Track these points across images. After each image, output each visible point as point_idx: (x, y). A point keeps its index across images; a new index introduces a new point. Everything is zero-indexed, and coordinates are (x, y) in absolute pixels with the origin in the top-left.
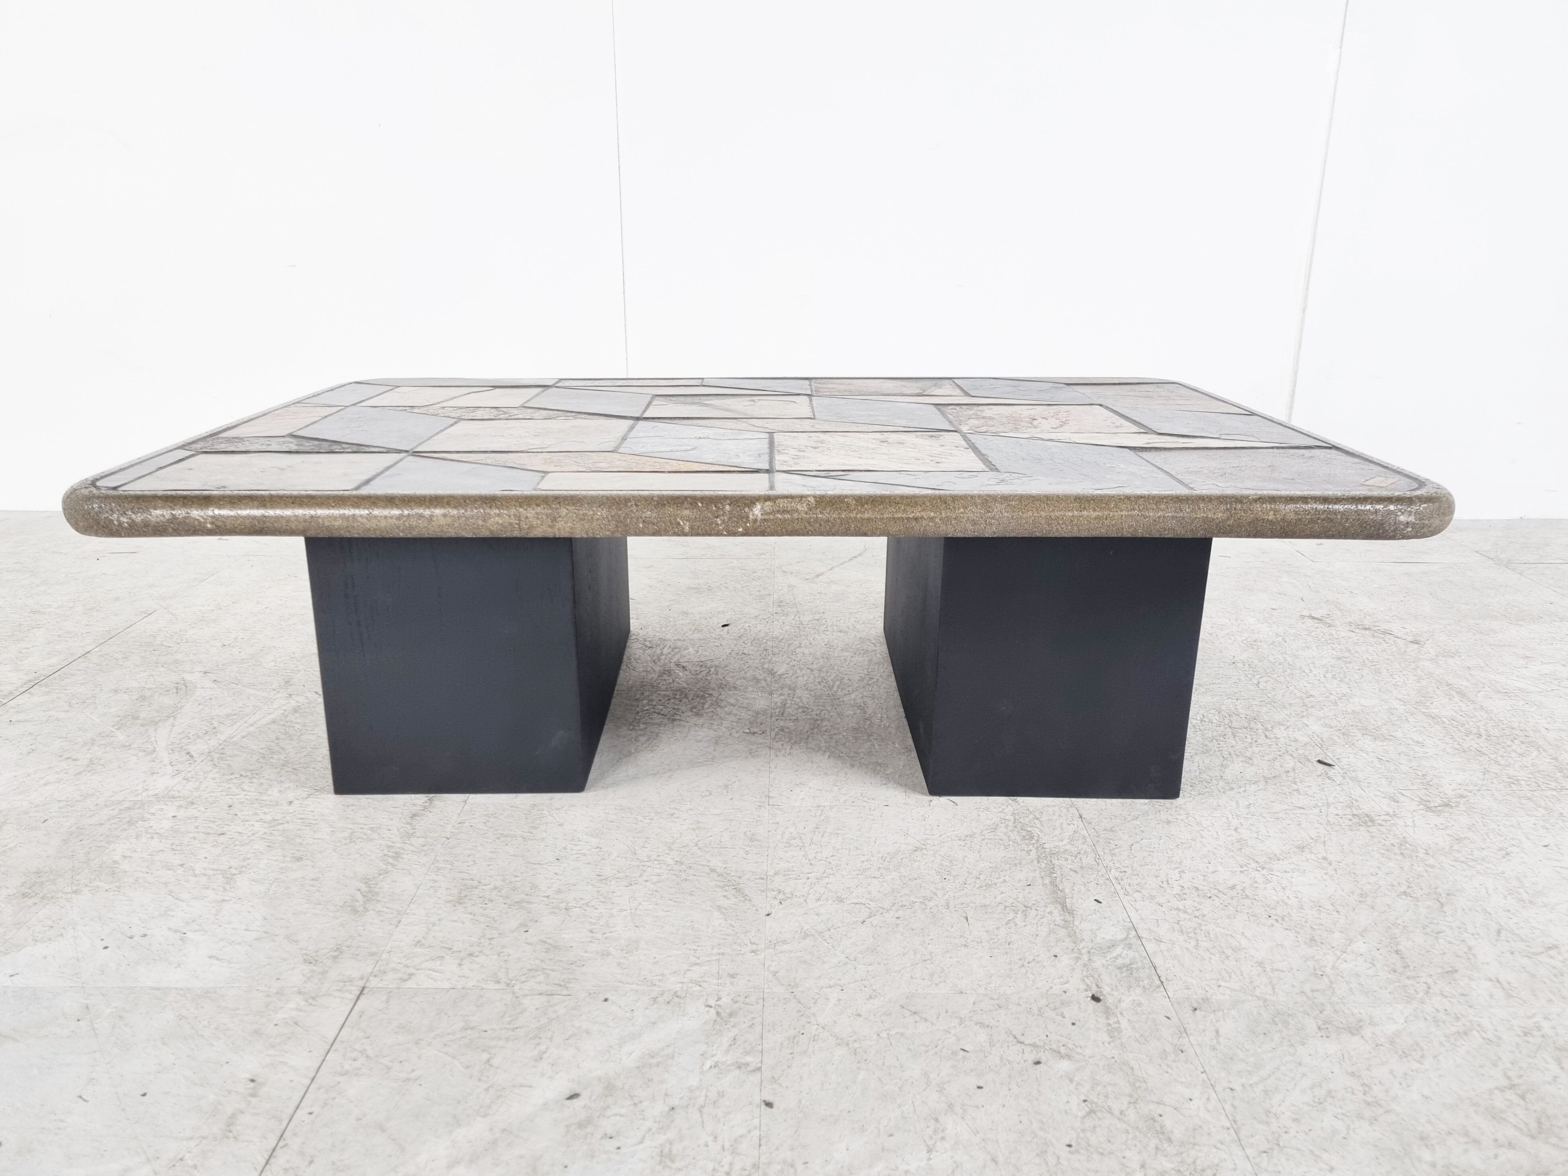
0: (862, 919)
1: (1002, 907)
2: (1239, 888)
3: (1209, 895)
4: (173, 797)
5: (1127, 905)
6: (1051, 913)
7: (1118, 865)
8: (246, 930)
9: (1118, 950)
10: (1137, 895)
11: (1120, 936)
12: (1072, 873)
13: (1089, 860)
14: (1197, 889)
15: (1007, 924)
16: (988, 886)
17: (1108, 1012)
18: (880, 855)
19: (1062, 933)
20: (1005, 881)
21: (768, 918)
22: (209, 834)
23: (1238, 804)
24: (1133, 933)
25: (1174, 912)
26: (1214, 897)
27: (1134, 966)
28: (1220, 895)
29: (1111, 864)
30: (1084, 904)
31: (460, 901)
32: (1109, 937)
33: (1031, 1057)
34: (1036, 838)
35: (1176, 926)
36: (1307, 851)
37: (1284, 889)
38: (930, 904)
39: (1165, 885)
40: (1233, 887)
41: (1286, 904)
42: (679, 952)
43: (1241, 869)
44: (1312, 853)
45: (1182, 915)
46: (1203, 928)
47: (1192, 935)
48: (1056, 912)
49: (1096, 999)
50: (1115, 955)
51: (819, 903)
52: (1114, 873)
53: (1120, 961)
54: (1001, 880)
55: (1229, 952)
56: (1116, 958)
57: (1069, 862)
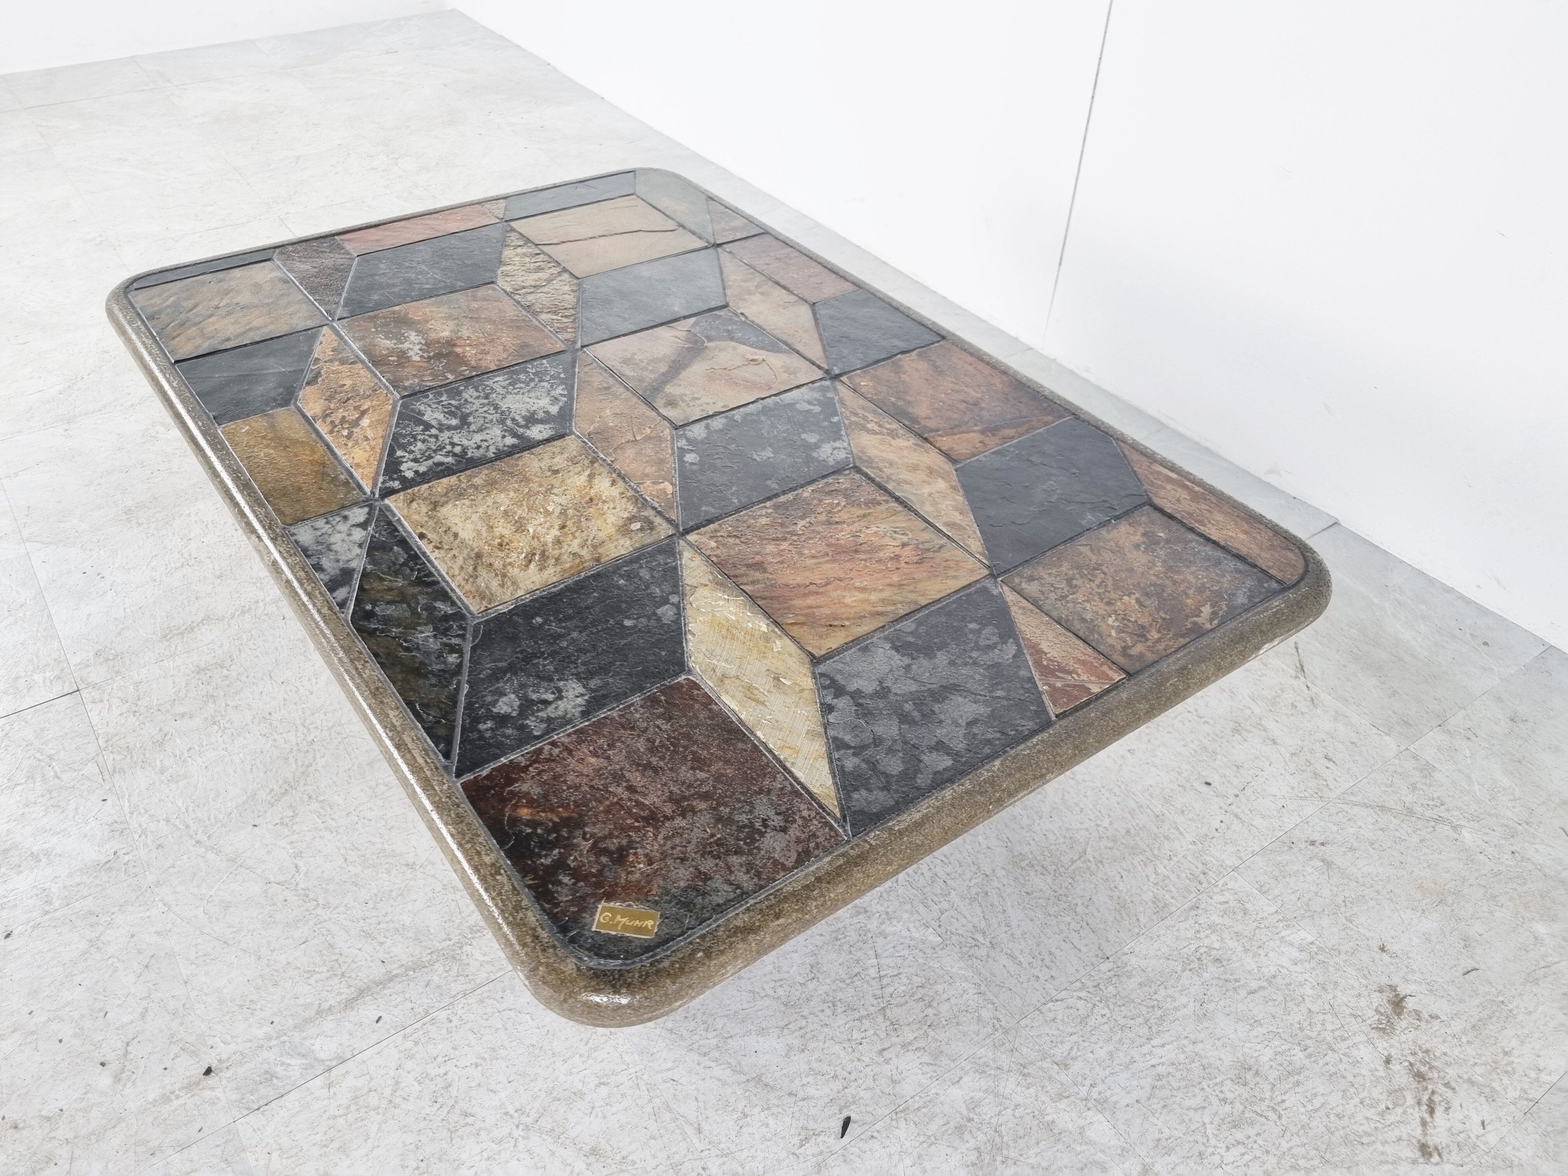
0: (272, 879)
1: (334, 958)
2: (470, 1120)
3: (440, 1100)
5: (385, 1043)
6: (341, 994)
7: (460, 1012)
9: (297, 1063)
10: (409, 1044)
11: (322, 1056)
12: (424, 984)
13: (457, 987)
14: (448, 1086)
15: (308, 972)
16: (368, 935)
17: (190, 1086)
18: (386, 847)
19: (311, 1013)
20: (382, 943)
21: (250, 827)
23: (669, 1069)
24: (335, 1063)
25: (390, 1082)
26: (438, 1105)
27: (275, 1081)
28: (445, 1110)
29: (461, 1005)
30: (368, 1011)
31: (199, 670)
32: (317, 1048)
33: (109, 1057)
34: (478, 935)
35: (366, 1090)
36: (592, 1159)
37: (488, 1159)
38: (319, 911)
39: (440, 1059)
40: (466, 1115)
41: (458, 1167)
42: (180, 805)
43: (512, 1112)
44: (589, 1165)
45: (387, 1092)
46: (372, 1113)
47: (353, 1107)
48: (343, 997)
49: (208, 1071)
50: (288, 1061)
51: (288, 846)
52: (443, 1015)
53: (279, 1070)
54: (382, 939)
55: (336, 1144)
56: (283, 1064)
57: (445, 974)
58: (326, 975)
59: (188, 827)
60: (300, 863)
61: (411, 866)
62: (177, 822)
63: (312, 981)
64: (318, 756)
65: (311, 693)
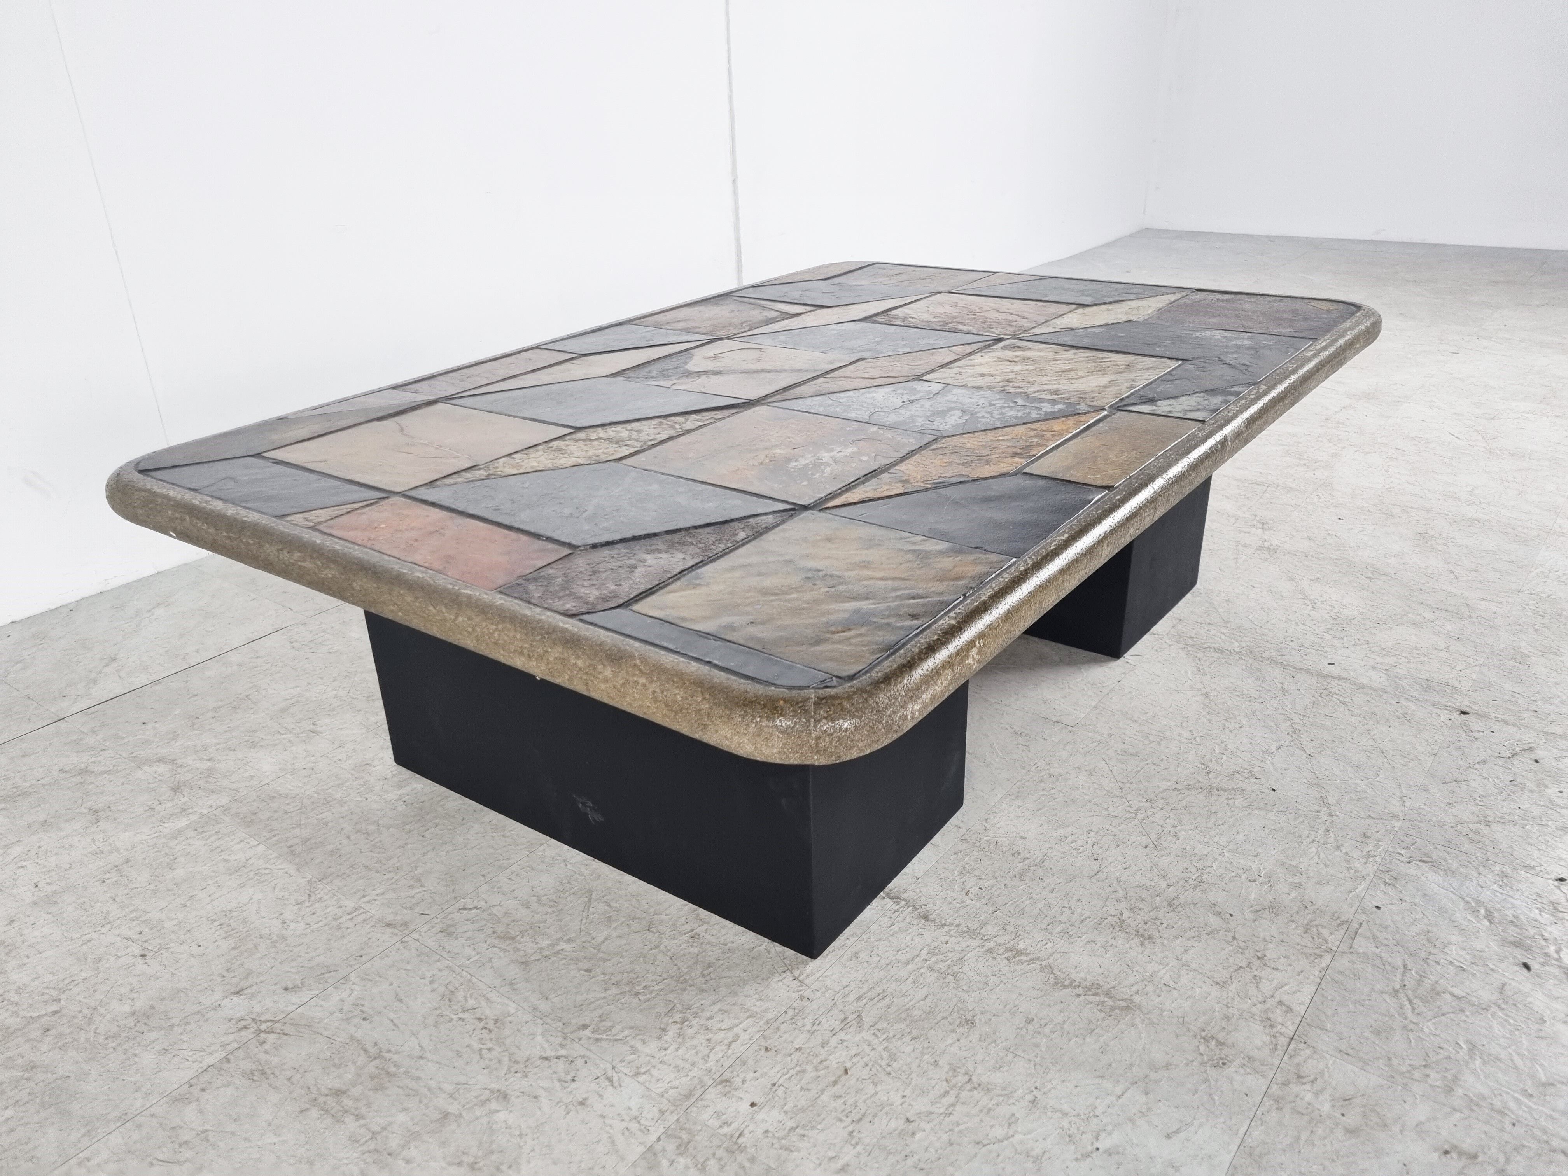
1: (1320, 699)
4: (687, 1097)
6: (1339, 685)
8: (1119, 1097)
18: (1205, 713)
21: (1279, 792)
22: (835, 1083)
26: (1344, 629)
38: (1298, 721)
40: (1334, 618)
41: (1364, 613)
45: (1363, 647)
51: (1268, 762)
58: (1335, 696)
59: (1327, 831)
60: (1273, 748)
61: (1207, 696)
62: (1331, 840)
63: (1348, 700)
64: (1161, 790)
65: (1089, 832)
